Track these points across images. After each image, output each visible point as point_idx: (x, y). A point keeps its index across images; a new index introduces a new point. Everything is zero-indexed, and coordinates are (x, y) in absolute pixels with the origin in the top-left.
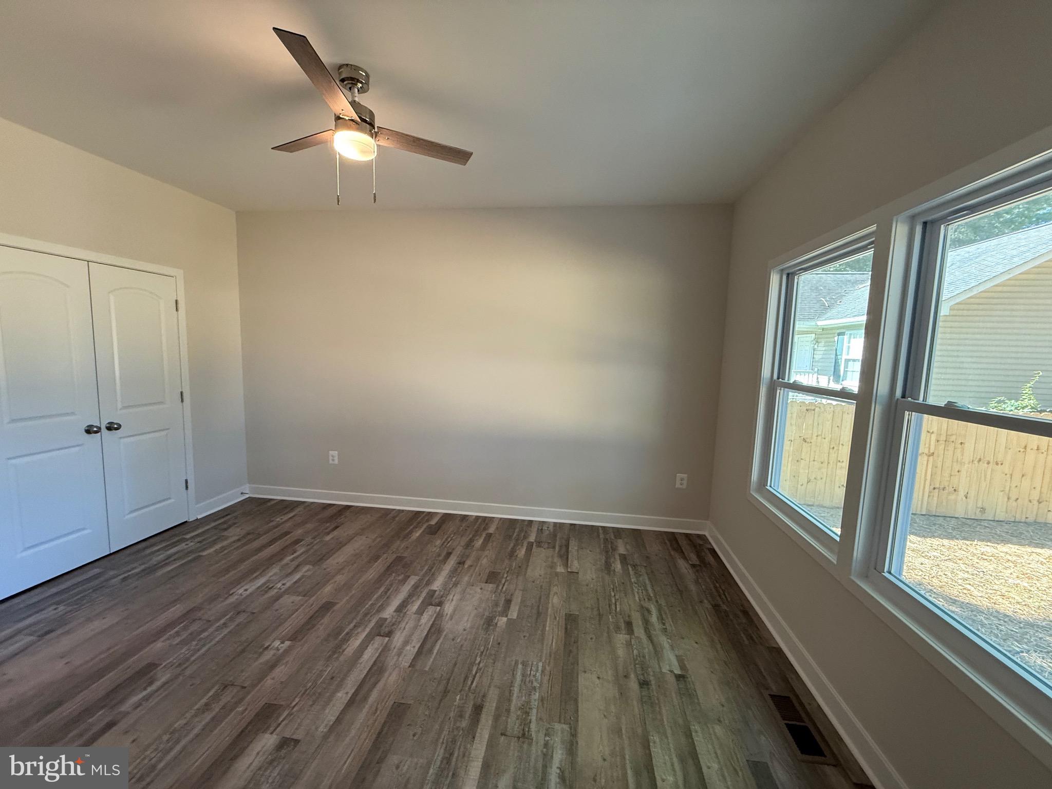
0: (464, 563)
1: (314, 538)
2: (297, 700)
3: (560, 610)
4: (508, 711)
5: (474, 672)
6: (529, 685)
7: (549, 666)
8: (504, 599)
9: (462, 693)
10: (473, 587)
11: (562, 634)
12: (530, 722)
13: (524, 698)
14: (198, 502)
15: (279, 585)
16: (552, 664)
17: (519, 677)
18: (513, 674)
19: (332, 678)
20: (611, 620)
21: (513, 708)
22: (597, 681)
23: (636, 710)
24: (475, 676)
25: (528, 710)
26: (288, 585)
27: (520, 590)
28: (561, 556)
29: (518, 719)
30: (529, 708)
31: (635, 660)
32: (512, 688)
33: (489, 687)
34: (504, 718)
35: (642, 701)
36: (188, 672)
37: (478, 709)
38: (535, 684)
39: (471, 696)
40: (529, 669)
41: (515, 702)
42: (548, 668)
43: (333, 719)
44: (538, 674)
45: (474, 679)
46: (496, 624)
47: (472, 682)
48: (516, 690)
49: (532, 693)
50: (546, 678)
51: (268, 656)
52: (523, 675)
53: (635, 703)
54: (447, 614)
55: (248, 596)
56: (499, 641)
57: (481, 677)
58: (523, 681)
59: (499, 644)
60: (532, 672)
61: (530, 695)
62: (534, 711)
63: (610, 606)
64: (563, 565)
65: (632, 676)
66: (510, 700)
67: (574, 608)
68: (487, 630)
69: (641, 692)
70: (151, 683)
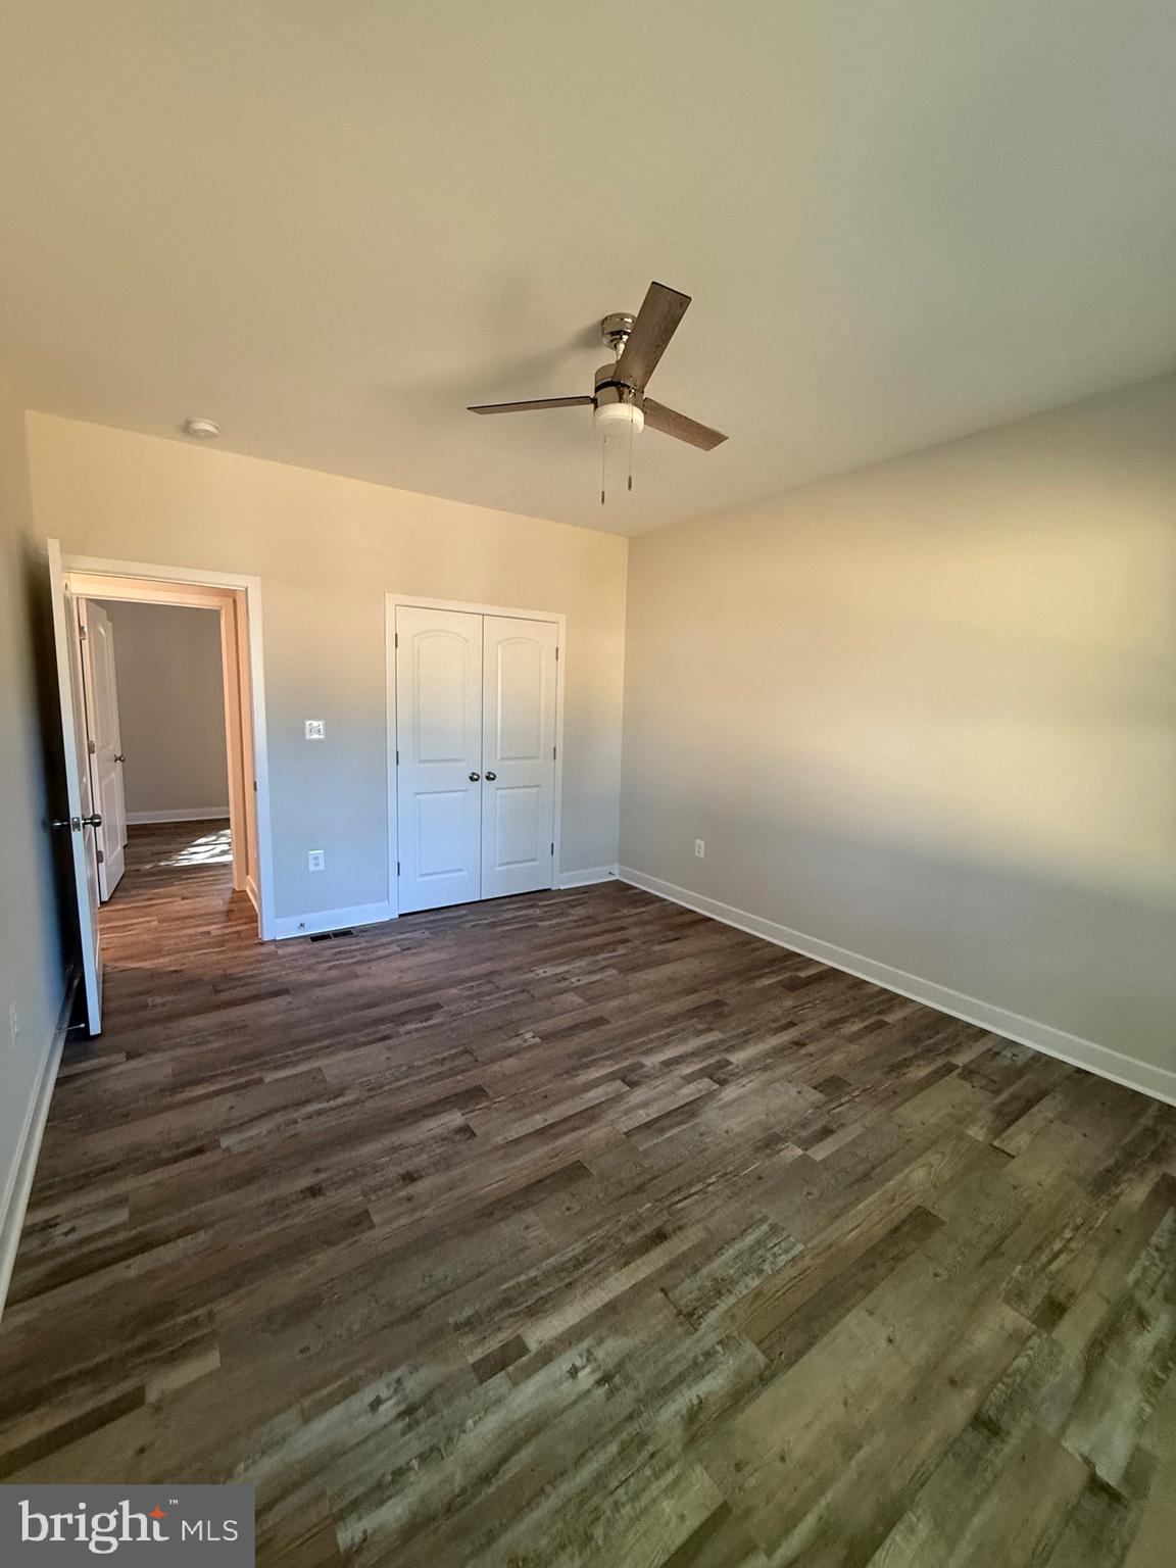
0: (804, 1045)
1: (644, 943)
2: (503, 1098)
3: (913, 1195)
4: (696, 1270)
5: (693, 1191)
6: (755, 1262)
7: (812, 1259)
8: (824, 1123)
9: (658, 1204)
10: (789, 1085)
11: (880, 1231)
12: (713, 1308)
13: (732, 1272)
14: (561, 871)
15: (574, 980)
16: (818, 1261)
17: (750, 1239)
18: (745, 1231)
19: (546, 1097)
20: (1015, 1273)
21: (704, 1271)
22: (884, 1344)
23: (923, 1449)
24: (690, 1196)
25: (724, 1291)
26: (582, 982)
27: (863, 1126)
28: (998, 1112)
29: (699, 1289)
30: (729, 1291)
31: (1004, 1372)
32: (727, 1247)
33: (698, 1221)
34: (683, 1275)
35: (951, 1447)
36: (454, 1024)
37: (660, 1237)
38: (767, 1267)
39: (665, 1216)
40: (775, 1241)
41: (716, 1266)
42: (807, 1261)
43: (516, 1136)
44: (783, 1257)
45: (685, 1198)
46: (781, 1150)
47: (680, 1201)
48: (730, 1252)
49: (750, 1276)
50: (793, 1272)
51: (514, 1043)
52: (759, 1243)
53: (930, 1438)
54: (720, 1100)
55: (545, 978)
56: (762, 1175)
57: (697, 1201)
58: (752, 1250)
59: (760, 1178)
60: (776, 1248)
61: (746, 1274)
62: (732, 1300)
63: (1039, 1248)
64: (990, 1129)
65: (971, 1393)
66: (709, 1259)
67: (945, 1209)
68: (757, 1150)
69: (964, 1430)
70: (427, 1020)
